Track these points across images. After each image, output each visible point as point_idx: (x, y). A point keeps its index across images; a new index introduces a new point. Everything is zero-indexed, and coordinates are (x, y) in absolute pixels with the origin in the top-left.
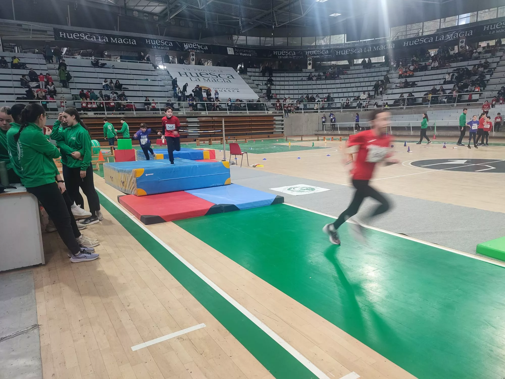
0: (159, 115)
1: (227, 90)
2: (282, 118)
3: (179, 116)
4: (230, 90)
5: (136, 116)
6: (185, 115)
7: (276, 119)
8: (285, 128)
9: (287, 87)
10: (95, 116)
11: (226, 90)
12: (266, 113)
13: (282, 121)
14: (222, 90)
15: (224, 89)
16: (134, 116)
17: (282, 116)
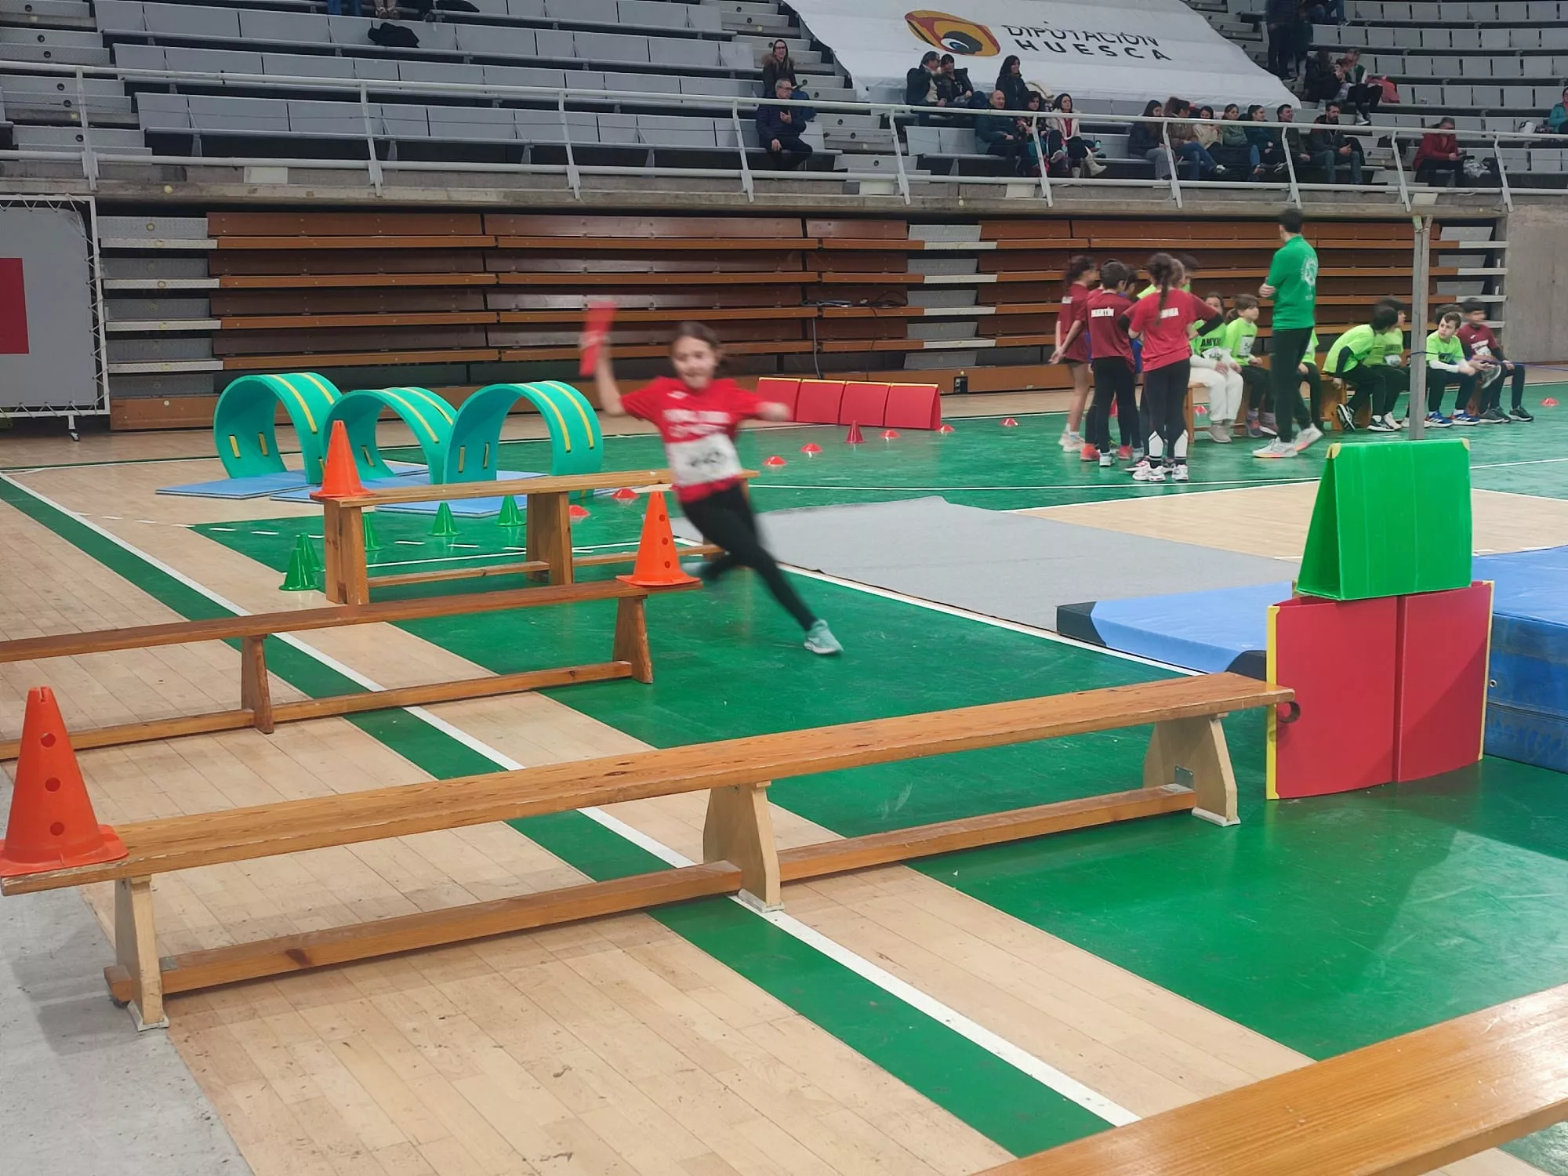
0: (736, 201)
1: (1092, 45)
2: (1492, 238)
3: (870, 206)
4: (1113, 48)
5: (582, 203)
6: (908, 201)
7: (1463, 245)
8: (1507, 310)
9: (1435, 39)
10: (298, 193)
11: (1082, 41)
12: (1405, 197)
13: (1490, 257)
14: (1061, 42)
15: (1070, 40)
16: (569, 201)
17: (1494, 224)
